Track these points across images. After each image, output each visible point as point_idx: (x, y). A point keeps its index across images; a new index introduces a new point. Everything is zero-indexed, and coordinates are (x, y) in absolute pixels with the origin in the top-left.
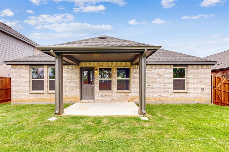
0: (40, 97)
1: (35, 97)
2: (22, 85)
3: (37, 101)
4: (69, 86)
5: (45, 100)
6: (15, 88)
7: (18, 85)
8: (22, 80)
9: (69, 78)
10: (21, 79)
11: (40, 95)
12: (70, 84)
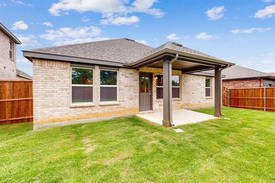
0: (88, 112)
1: (79, 113)
2: (56, 94)
3: (84, 118)
4: (127, 94)
5: (97, 115)
6: (41, 100)
7: (47, 94)
8: (56, 85)
9: (128, 85)
10: (54, 85)
11: (88, 108)
12: (128, 92)
